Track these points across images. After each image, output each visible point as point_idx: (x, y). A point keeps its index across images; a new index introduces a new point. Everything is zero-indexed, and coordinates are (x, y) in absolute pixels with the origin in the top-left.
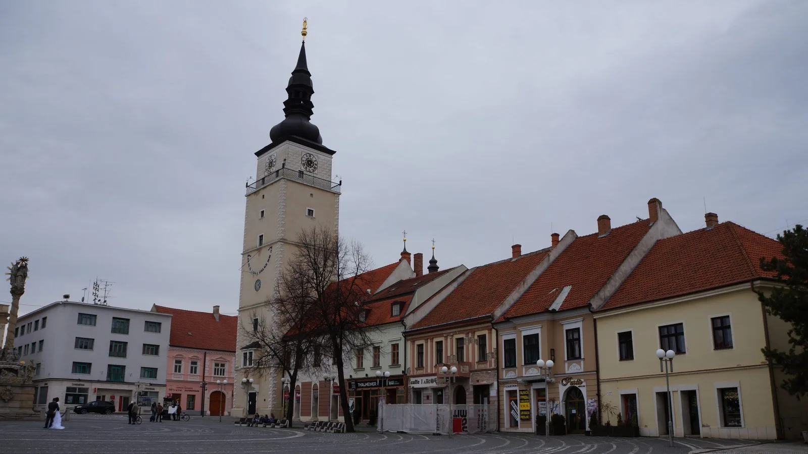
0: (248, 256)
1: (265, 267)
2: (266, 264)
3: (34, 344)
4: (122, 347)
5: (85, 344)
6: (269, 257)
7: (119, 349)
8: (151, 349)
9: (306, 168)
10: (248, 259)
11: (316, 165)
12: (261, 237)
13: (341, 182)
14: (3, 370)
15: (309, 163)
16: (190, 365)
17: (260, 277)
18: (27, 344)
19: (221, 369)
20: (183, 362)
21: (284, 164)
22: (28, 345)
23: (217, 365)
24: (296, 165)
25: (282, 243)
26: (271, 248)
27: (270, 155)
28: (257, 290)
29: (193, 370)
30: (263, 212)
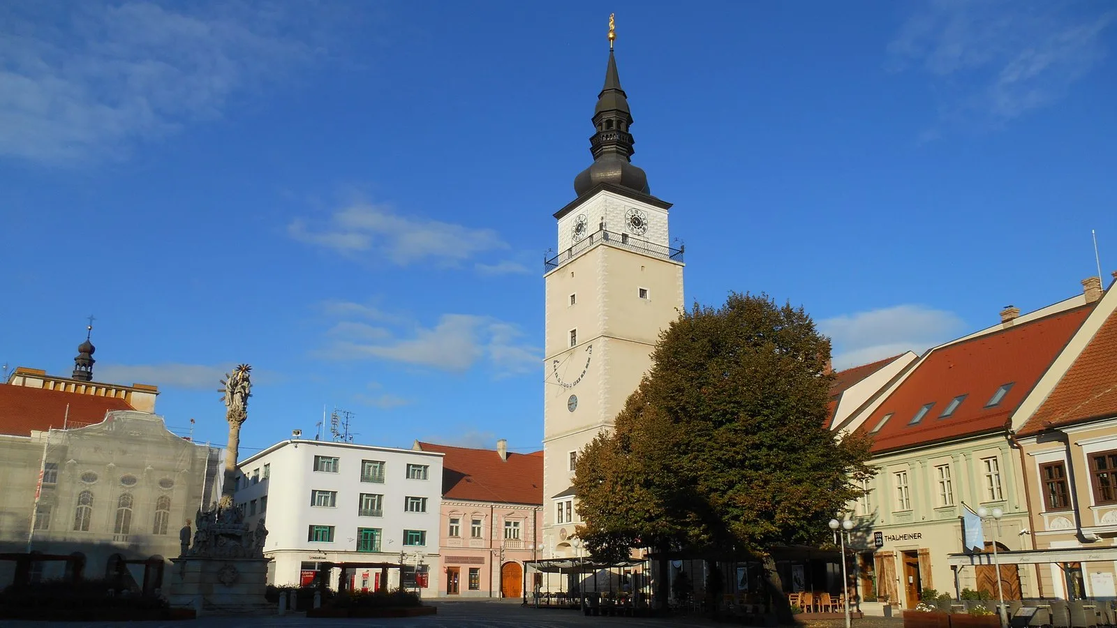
0: (555, 362)
1: (582, 376)
2: (584, 372)
3: (253, 502)
4: (376, 501)
5: (323, 498)
6: (589, 361)
7: (371, 505)
8: (416, 504)
9: (632, 229)
10: (555, 366)
11: (646, 224)
12: (574, 332)
13: (682, 247)
14: (220, 536)
15: (637, 222)
16: (470, 525)
17: (575, 391)
18: (243, 503)
19: (514, 530)
20: (460, 521)
21: (601, 225)
22: (245, 504)
23: (508, 524)
24: (618, 226)
25: (606, 339)
26: (591, 347)
27: (578, 214)
28: (571, 410)
29: (475, 533)
30: (573, 296)
